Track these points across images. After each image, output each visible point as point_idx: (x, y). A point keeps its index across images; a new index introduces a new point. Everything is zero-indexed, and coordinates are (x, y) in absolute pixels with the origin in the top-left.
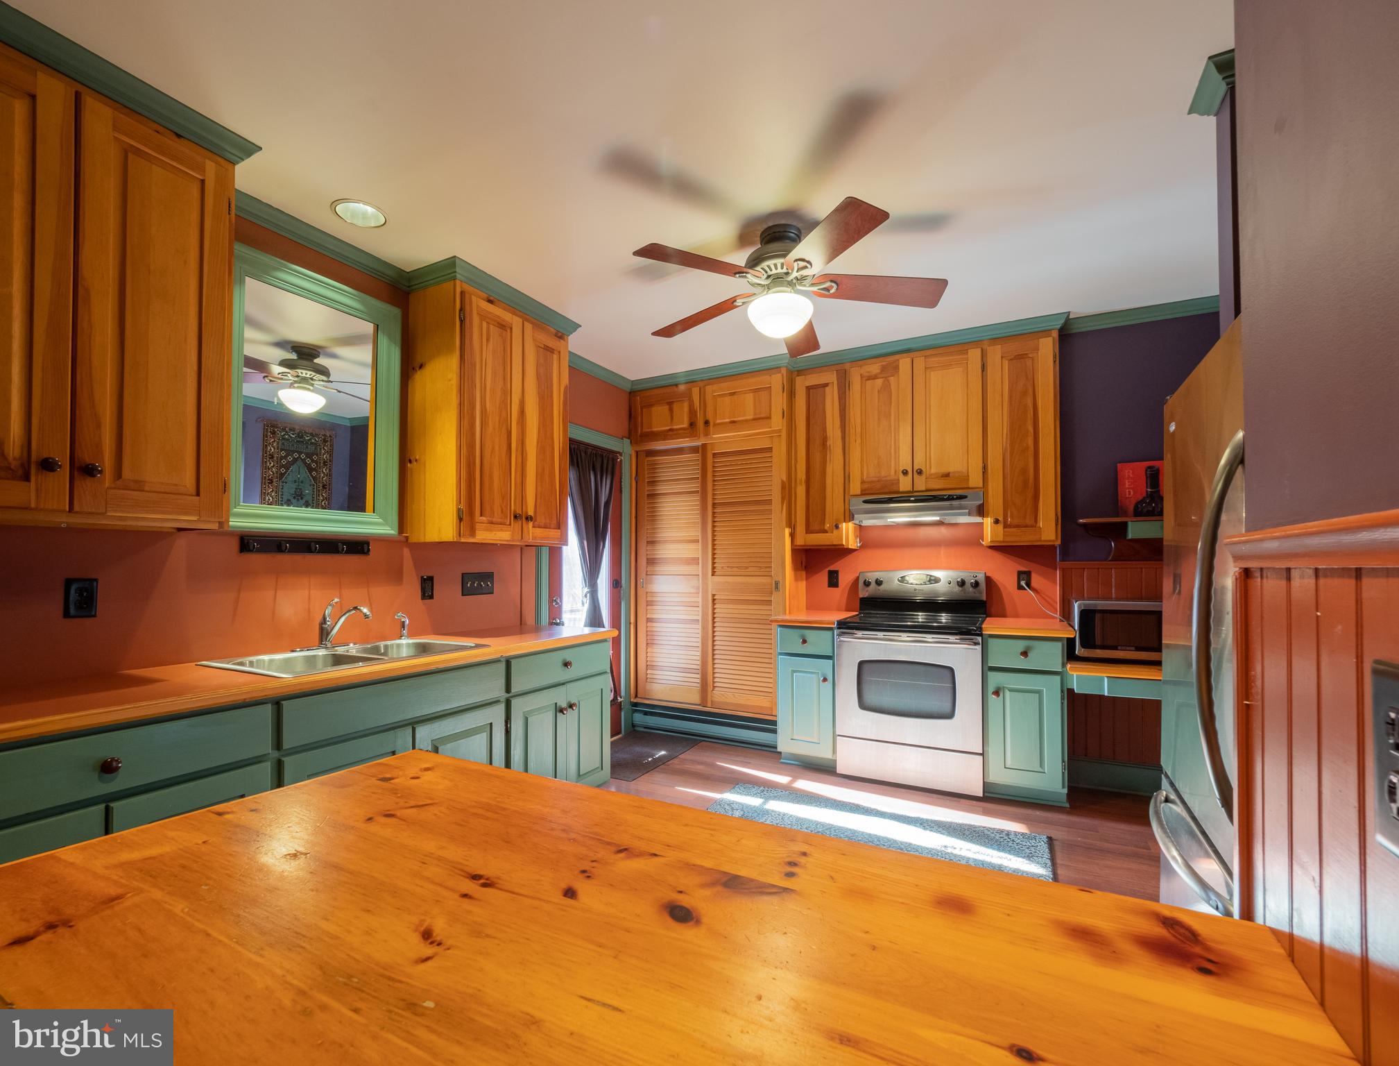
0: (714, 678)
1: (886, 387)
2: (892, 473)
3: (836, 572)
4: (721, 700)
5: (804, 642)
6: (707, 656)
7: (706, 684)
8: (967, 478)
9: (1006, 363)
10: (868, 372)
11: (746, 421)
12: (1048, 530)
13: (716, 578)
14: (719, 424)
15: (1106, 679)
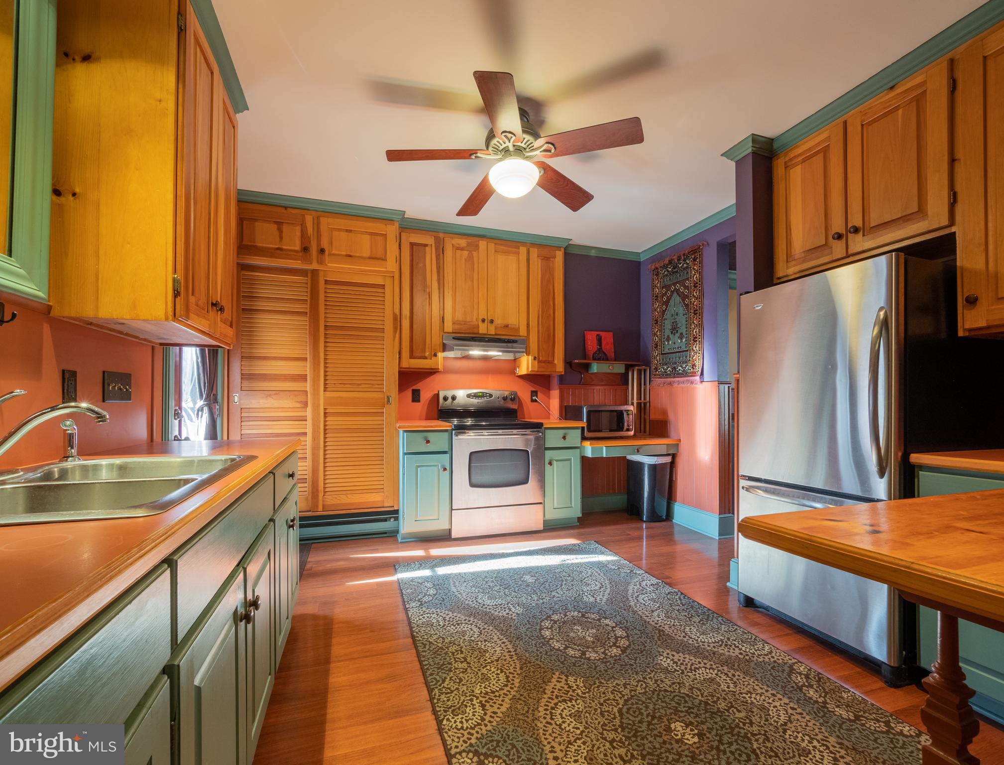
0: (325, 484)
1: (470, 258)
2: (474, 320)
3: (419, 390)
4: (333, 503)
5: (428, 442)
6: (318, 464)
7: (317, 491)
8: (518, 330)
9: (540, 261)
10: (459, 244)
11: (363, 258)
12: (559, 366)
13: (328, 394)
14: (334, 255)
15: (604, 448)
